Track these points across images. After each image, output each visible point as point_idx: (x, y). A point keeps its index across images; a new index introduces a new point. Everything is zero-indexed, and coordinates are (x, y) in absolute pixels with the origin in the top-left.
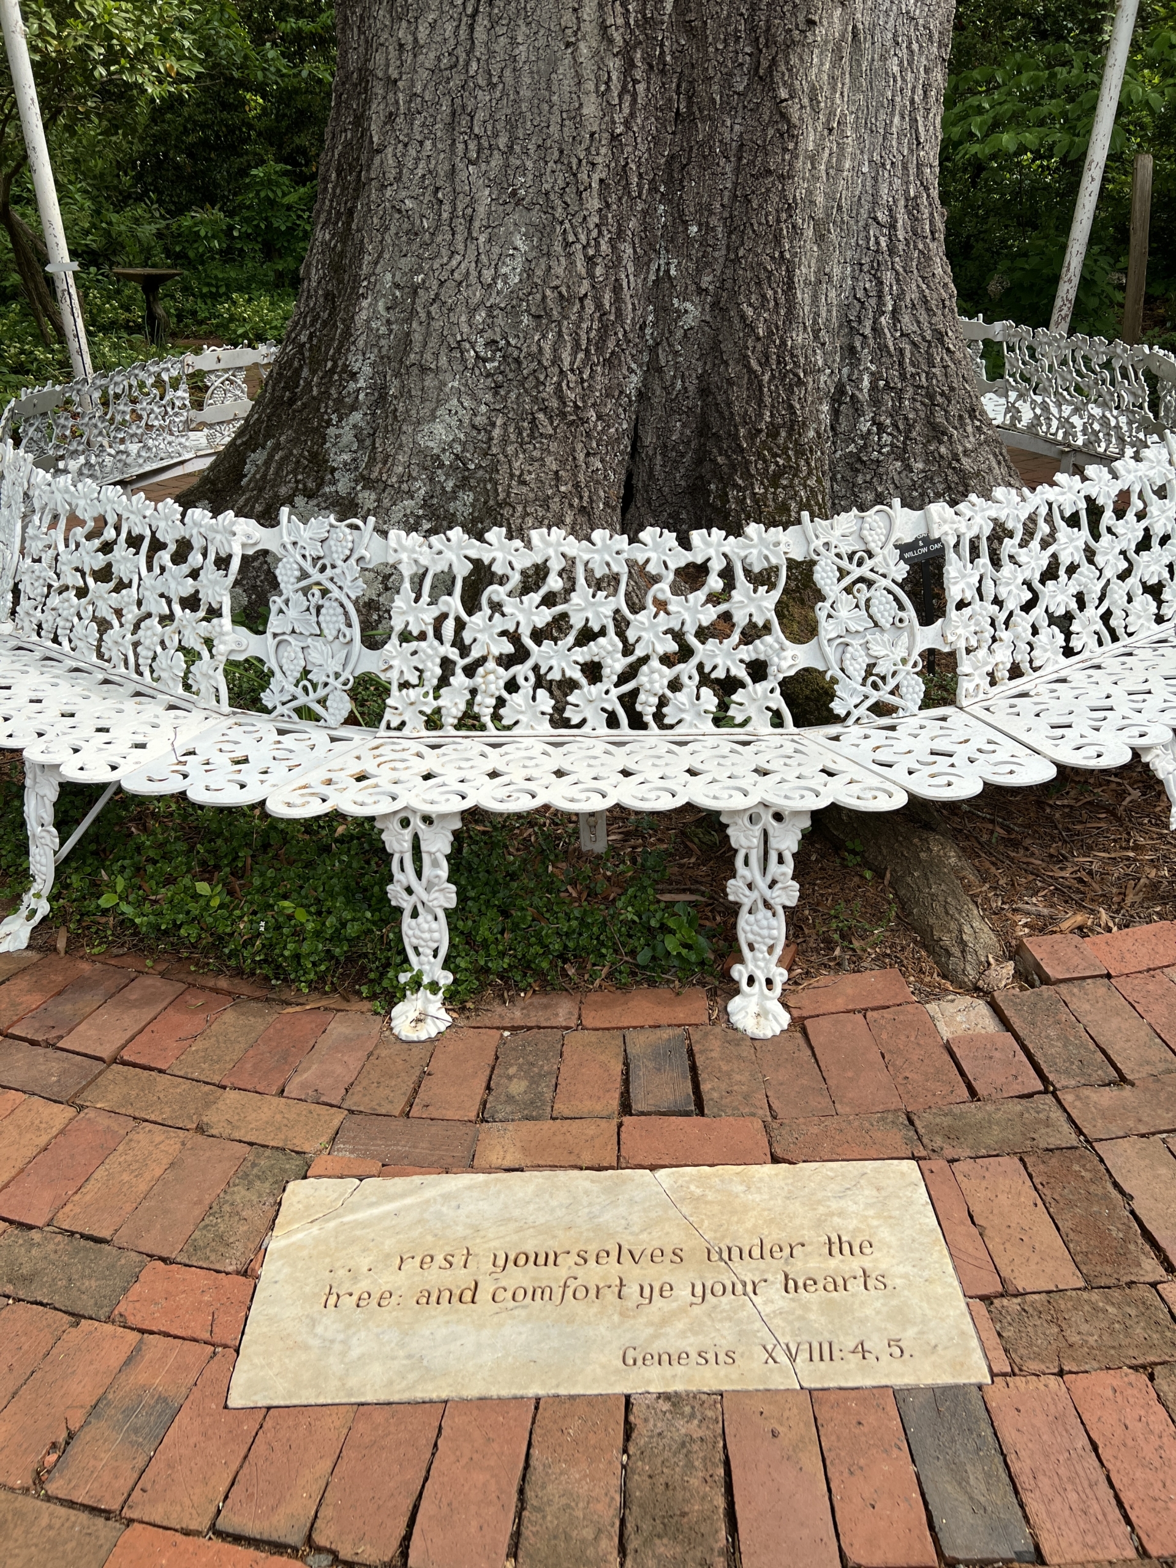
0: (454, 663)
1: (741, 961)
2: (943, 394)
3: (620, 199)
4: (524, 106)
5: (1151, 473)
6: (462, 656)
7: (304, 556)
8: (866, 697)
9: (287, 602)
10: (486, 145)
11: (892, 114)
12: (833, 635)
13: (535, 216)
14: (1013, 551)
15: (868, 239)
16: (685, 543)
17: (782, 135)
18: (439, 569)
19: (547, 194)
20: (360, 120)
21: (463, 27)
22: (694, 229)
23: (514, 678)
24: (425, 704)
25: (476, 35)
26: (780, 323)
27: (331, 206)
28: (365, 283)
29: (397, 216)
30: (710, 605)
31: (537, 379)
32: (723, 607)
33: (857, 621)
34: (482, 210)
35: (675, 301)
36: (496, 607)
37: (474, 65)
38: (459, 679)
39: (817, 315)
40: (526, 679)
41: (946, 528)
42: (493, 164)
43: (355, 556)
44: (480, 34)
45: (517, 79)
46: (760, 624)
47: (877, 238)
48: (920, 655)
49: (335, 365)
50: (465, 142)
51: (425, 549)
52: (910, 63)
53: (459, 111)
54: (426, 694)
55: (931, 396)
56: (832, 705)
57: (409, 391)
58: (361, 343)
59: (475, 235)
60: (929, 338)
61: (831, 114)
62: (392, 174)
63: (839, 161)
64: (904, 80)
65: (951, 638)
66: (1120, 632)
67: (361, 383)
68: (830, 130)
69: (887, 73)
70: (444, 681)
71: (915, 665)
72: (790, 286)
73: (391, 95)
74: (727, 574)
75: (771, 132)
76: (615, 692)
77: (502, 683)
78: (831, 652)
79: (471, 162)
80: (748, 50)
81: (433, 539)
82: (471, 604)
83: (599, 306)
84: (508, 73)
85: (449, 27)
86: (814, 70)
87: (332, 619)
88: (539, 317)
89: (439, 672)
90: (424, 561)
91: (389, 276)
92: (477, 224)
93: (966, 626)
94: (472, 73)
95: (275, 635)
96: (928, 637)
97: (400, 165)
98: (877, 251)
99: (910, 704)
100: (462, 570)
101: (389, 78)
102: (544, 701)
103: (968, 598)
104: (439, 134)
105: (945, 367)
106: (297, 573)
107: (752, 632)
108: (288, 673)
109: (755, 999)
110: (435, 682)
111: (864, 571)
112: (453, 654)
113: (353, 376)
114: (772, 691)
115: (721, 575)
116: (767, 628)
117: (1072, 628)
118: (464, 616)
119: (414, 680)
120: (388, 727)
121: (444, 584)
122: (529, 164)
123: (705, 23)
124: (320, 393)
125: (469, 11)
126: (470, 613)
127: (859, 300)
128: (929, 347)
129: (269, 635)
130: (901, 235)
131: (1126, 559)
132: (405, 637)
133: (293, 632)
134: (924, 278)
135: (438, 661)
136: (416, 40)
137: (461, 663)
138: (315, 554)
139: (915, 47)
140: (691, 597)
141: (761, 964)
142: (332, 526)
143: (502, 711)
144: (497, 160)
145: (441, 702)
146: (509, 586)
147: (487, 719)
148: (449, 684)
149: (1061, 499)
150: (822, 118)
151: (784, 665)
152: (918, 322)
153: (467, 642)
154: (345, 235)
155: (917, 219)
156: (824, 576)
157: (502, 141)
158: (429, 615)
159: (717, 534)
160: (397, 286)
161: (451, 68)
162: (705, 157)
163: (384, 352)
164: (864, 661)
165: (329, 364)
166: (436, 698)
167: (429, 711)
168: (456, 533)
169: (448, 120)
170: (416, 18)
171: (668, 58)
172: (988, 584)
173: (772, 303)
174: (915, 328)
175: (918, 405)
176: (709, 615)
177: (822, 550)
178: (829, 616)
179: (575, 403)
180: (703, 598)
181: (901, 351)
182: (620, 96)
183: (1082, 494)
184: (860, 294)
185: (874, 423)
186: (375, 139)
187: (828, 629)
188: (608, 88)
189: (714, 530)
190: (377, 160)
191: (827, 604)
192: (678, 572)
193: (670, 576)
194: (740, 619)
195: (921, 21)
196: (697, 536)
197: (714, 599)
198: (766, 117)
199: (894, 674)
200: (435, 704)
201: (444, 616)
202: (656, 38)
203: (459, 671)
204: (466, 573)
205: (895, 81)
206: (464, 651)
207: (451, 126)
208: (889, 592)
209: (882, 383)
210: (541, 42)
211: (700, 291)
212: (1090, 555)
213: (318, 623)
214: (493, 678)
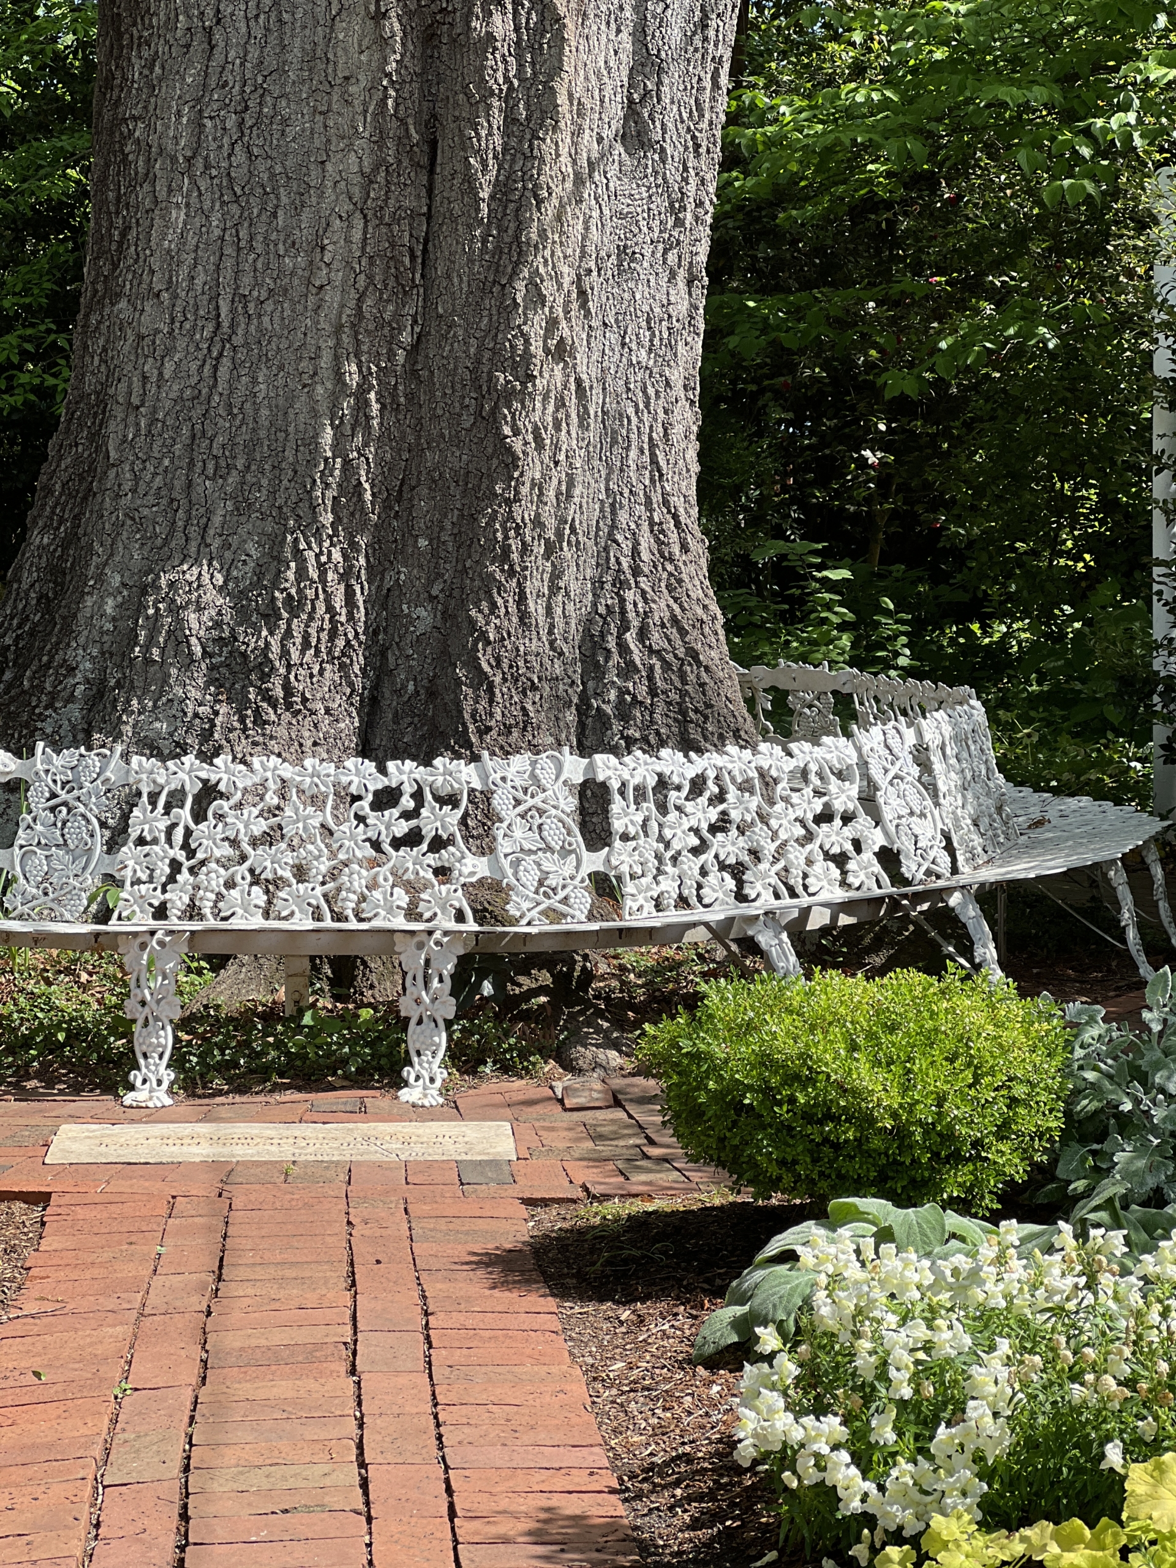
0: (181, 864)
1: (410, 1064)
2: (696, 711)
3: (352, 514)
4: (263, 433)
5: (828, 756)
6: (188, 859)
7: (55, 781)
8: (538, 904)
9: (34, 820)
10: (224, 464)
11: (628, 449)
12: (509, 850)
13: (269, 527)
14: (679, 802)
15: (608, 559)
16: (382, 770)
17: (507, 465)
18: (173, 787)
19: (280, 508)
20: (97, 437)
21: (207, 367)
22: (423, 543)
23: (233, 875)
24: (154, 897)
25: (219, 374)
26: (513, 631)
27: (53, 513)
28: (91, 583)
29: (129, 522)
30: (402, 820)
31: (263, 672)
32: (413, 823)
33: (531, 841)
34: (217, 520)
35: (405, 607)
36: (220, 817)
37: (217, 398)
38: (184, 877)
39: (552, 627)
40: (243, 878)
41: (609, 773)
42: (230, 480)
43: (102, 778)
44: (223, 372)
45: (257, 411)
46: (445, 837)
47: (617, 559)
48: (589, 875)
49: (50, 662)
50: (204, 461)
51: (162, 771)
52: (647, 405)
53: (199, 435)
54: (155, 889)
55: (683, 712)
56: (508, 907)
57: (132, 682)
58: (82, 640)
59: (208, 541)
60: (681, 656)
61: (557, 447)
62: (128, 485)
63: (568, 490)
64: (641, 421)
65: (614, 862)
66: (799, 890)
67: (79, 677)
68: (556, 463)
69: (621, 415)
70: (172, 879)
71: (582, 881)
72: (522, 599)
73: (131, 418)
74: (418, 796)
75: (495, 462)
76: (319, 890)
77: (221, 881)
78: (506, 863)
79: (207, 477)
80: (473, 395)
81: (170, 764)
82: (199, 816)
83: (330, 609)
84: (247, 405)
85: (194, 366)
86: (538, 413)
87: (76, 830)
88: (268, 615)
89: (168, 870)
90: (161, 780)
91: (118, 578)
92: (211, 532)
93: (631, 856)
94: (214, 404)
95: (22, 847)
96: (594, 861)
97: (137, 479)
98: (618, 571)
99: (577, 913)
100: (193, 788)
101: (130, 403)
102: (258, 896)
103: (632, 831)
104: (177, 453)
105: (702, 685)
106: (47, 795)
107: (438, 844)
108: (31, 879)
109: (420, 1089)
110: (164, 879)
111: (537, 801)
112: (181, 856)
113: (72, 670)
114: (455, 891)
115: (412, 796)
116: (451, 841)
117: (745, 877)
118: (192, 825)
119: (144, 877)
120: (120, 918)
121: (176, 799)
122: (265, 482)
123: (432, 373)
124: (32, 686)
125: (215, 354)
126: (197, 823)
127: (601, 615)
128: (682, 665)
129: (16, 848)
130: (645, 556)
131: (804, 827)
132: (141, 841)
133: (39, 843)
134: (676, 600)
135: (167, 861)
136: (161, 374)
137: (187, 864)
138: (64, 778)
139: (651, 391)
140: (386, 813)
141: (426, 1065)
142: (81, 755)
143: (221, 905)
144: (233, 479)
145: (168, 896)
146: (232, 802)
147: (207, 911)
148: (176, 882)
149: (730, 766)
150: (548, 453)
151: (466, 871)
152: (669, 641)
153: (193, 846)
154: (71, 540)
155: (663, 543)
156: (501, 802)
157: (240, 463)
158: (163, 824)
159: (409, 764)
160: (124, 585)
161: (193, 399)
162: (434, 481)
163: (106, 647)
164: (536, 874)
165: (45, 659)
166: (164, 891)
167: (156, 903)
168: (189, 759)
169: (188, 442)
170: (163, 357)
171: (402, 400)
172: (654, 826)
173: (503, 610)
174: (666, 645)
175: (670, 721)
176: (402, 828)
177: (499, 782)
178: (505, 835)
179: (303, 694)
180: (397, 815)
181: (651, 668)
182: (353, 429)
183: (753, 765)
184: (602, 610)
185: (622, 737)
186: (112, 454)
187: (504, 846)
188: (342, 422)
189: (407, 762)
190: (112, 473)
191: (505, 825)
192: (376, 793)
193: (370, 797)
194: (428, 833)
195: (655, 370)
196: (391, 765)
197: (407, 815)
198: (490, 450)
199: (564, 887)
200: (162, 897)
201: (174, 825)
202: (389, 383)
203: (184, 870)
204: (196, 791)
205: (629, 421)
206: (191, 854)
207: (190, 447)
208: (560, 821)
209: (628, 698)
210: (280, 382)
211: (432, 598)
212: (763, 818)
213: (63, 835)
214: (214, 876)
